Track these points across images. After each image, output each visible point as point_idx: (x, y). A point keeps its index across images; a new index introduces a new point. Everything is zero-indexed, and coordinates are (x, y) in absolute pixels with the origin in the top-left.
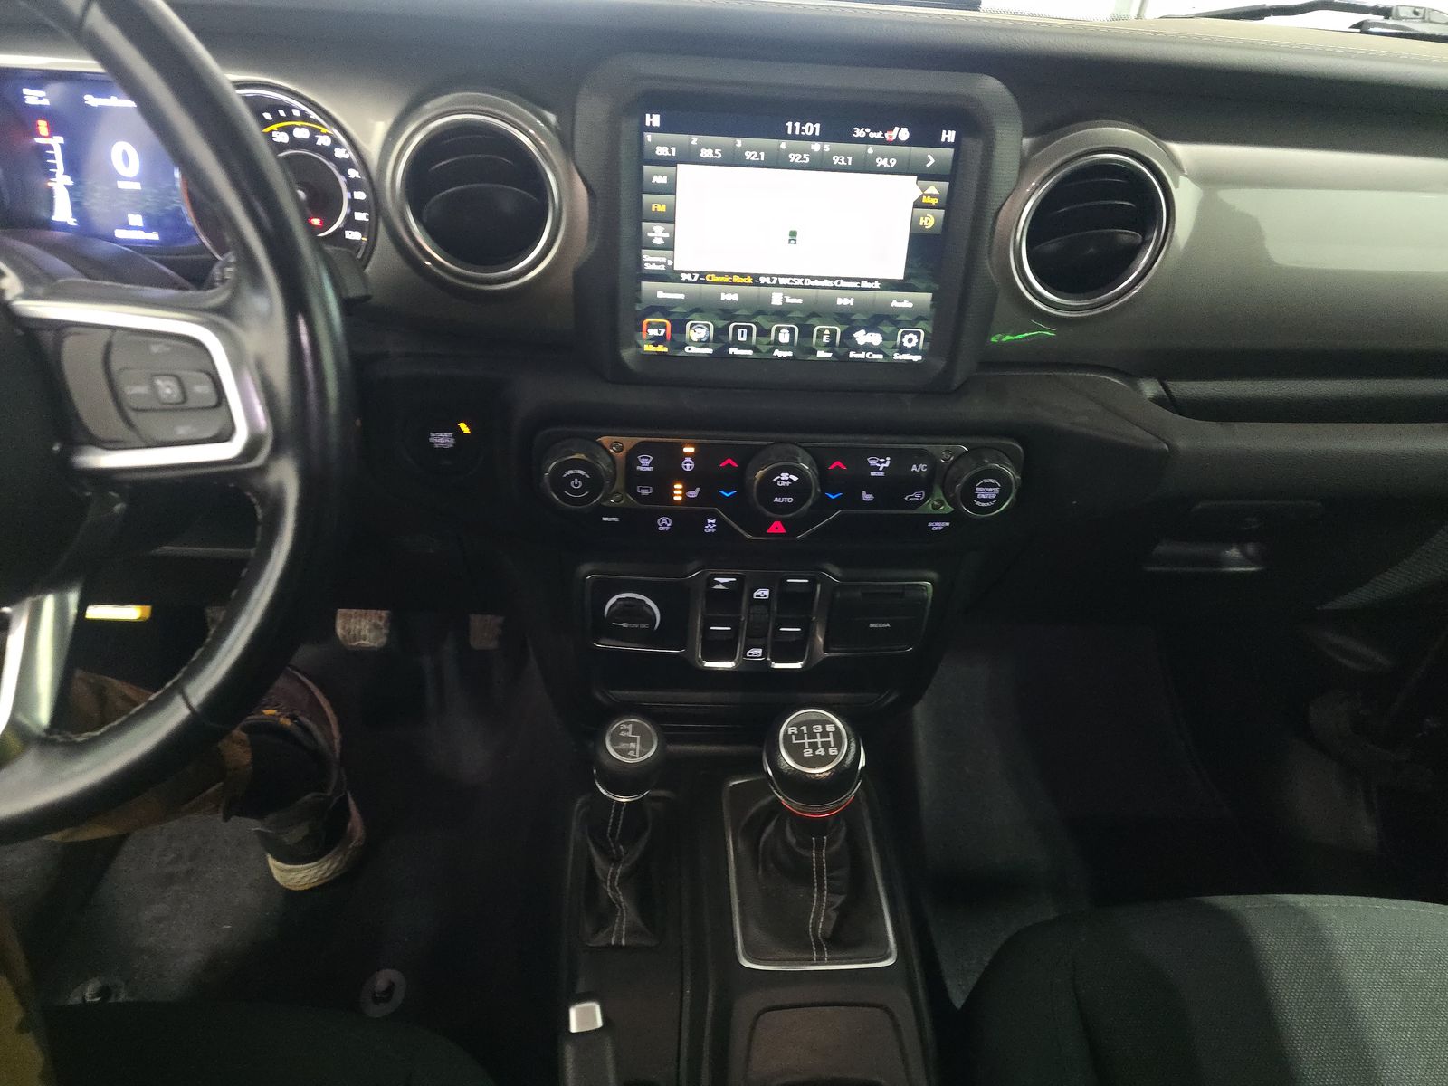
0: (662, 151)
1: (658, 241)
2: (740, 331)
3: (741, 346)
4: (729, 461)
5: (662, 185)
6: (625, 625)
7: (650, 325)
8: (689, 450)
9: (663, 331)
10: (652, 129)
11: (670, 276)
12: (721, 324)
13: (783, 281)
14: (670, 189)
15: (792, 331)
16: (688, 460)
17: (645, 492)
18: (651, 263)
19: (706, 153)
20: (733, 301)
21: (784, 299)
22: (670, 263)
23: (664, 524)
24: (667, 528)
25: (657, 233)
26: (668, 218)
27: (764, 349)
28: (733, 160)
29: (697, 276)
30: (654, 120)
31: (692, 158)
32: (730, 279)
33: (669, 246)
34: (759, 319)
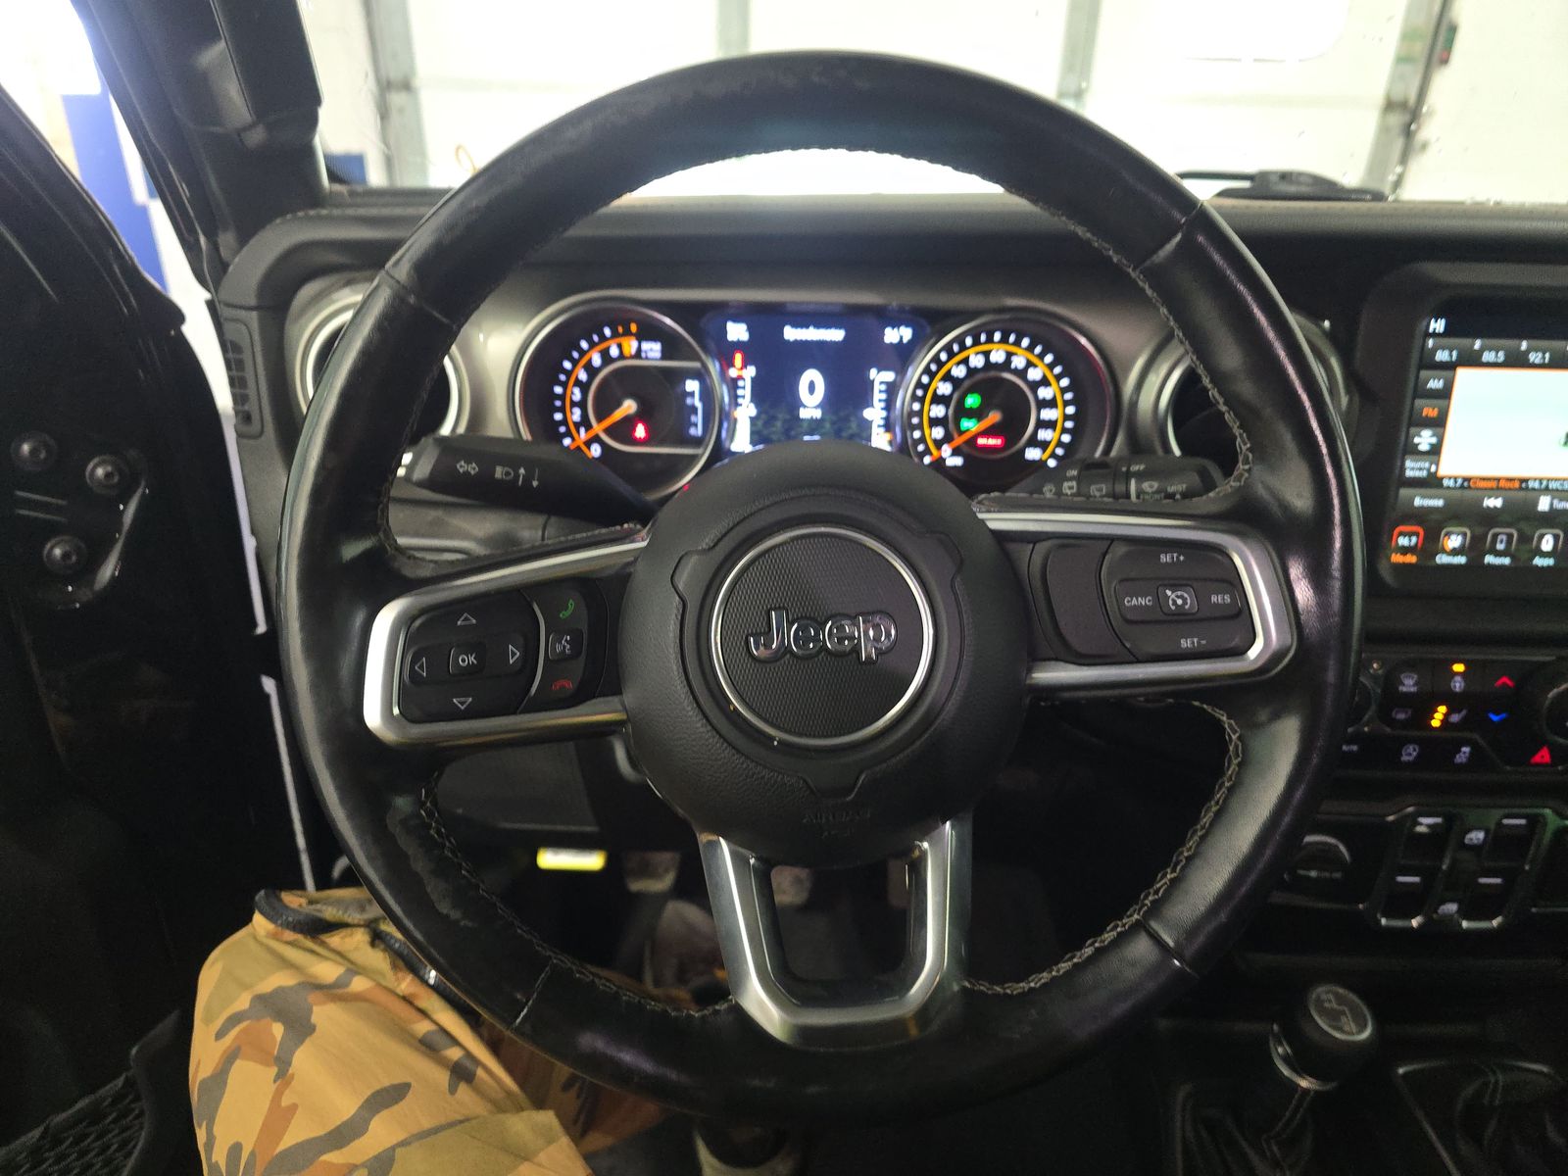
0: (1442, 356)
1: (1424, 447)
2: (1500, 537)
3: (1498, 554)
4: (1505, 680)
5: (1437, 390)
6: (1313, 874)
7: (1401, 534)
8: (1459, 668)
9: (1414, 539)
10: (1435, 335)
11: (1432, 482)
12: (1479, 530)
13: (1553, 485)
14: (1445, 394)
15: (1556, 538)
16: (1458, 678)
17: (1401, 716)
18: (1413, 469)
19: (1488, 357)
20: (1495, 508)
21: (1552, 504)
22: (1433, 469)
23: (1410, 753)
24: (1411, 758)
25: (1424, 439)
26: (1439, 423)
27: (1524, 556)
28: (1516, 361)
29: (1460, 481)
30: (1438, 325)
31: (1472, 360)
32: (1496, 485)
33: (1435, 451)
34: (1523, 525)
